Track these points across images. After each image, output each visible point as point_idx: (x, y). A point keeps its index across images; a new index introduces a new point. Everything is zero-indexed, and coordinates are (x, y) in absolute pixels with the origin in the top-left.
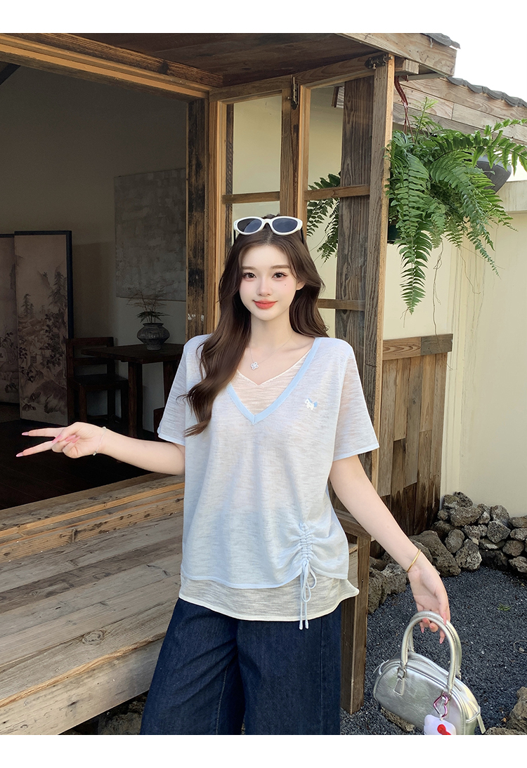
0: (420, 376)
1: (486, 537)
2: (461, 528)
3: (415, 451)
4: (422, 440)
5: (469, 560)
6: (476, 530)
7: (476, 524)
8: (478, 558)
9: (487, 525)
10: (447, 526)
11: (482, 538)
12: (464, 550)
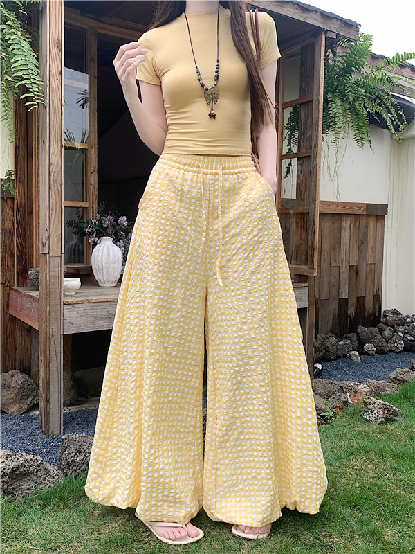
0: (367, 227)
1: (408, 333)
2: (393, 327)
3: (364, 276)
4: (368, 268)
5: (396, 345)
6: (401, 328)
7: (403, 325)
8: (401, 344)
9: (409, 326)
10: (384, 326)
11: (405, 333)
12: (393, 339)
